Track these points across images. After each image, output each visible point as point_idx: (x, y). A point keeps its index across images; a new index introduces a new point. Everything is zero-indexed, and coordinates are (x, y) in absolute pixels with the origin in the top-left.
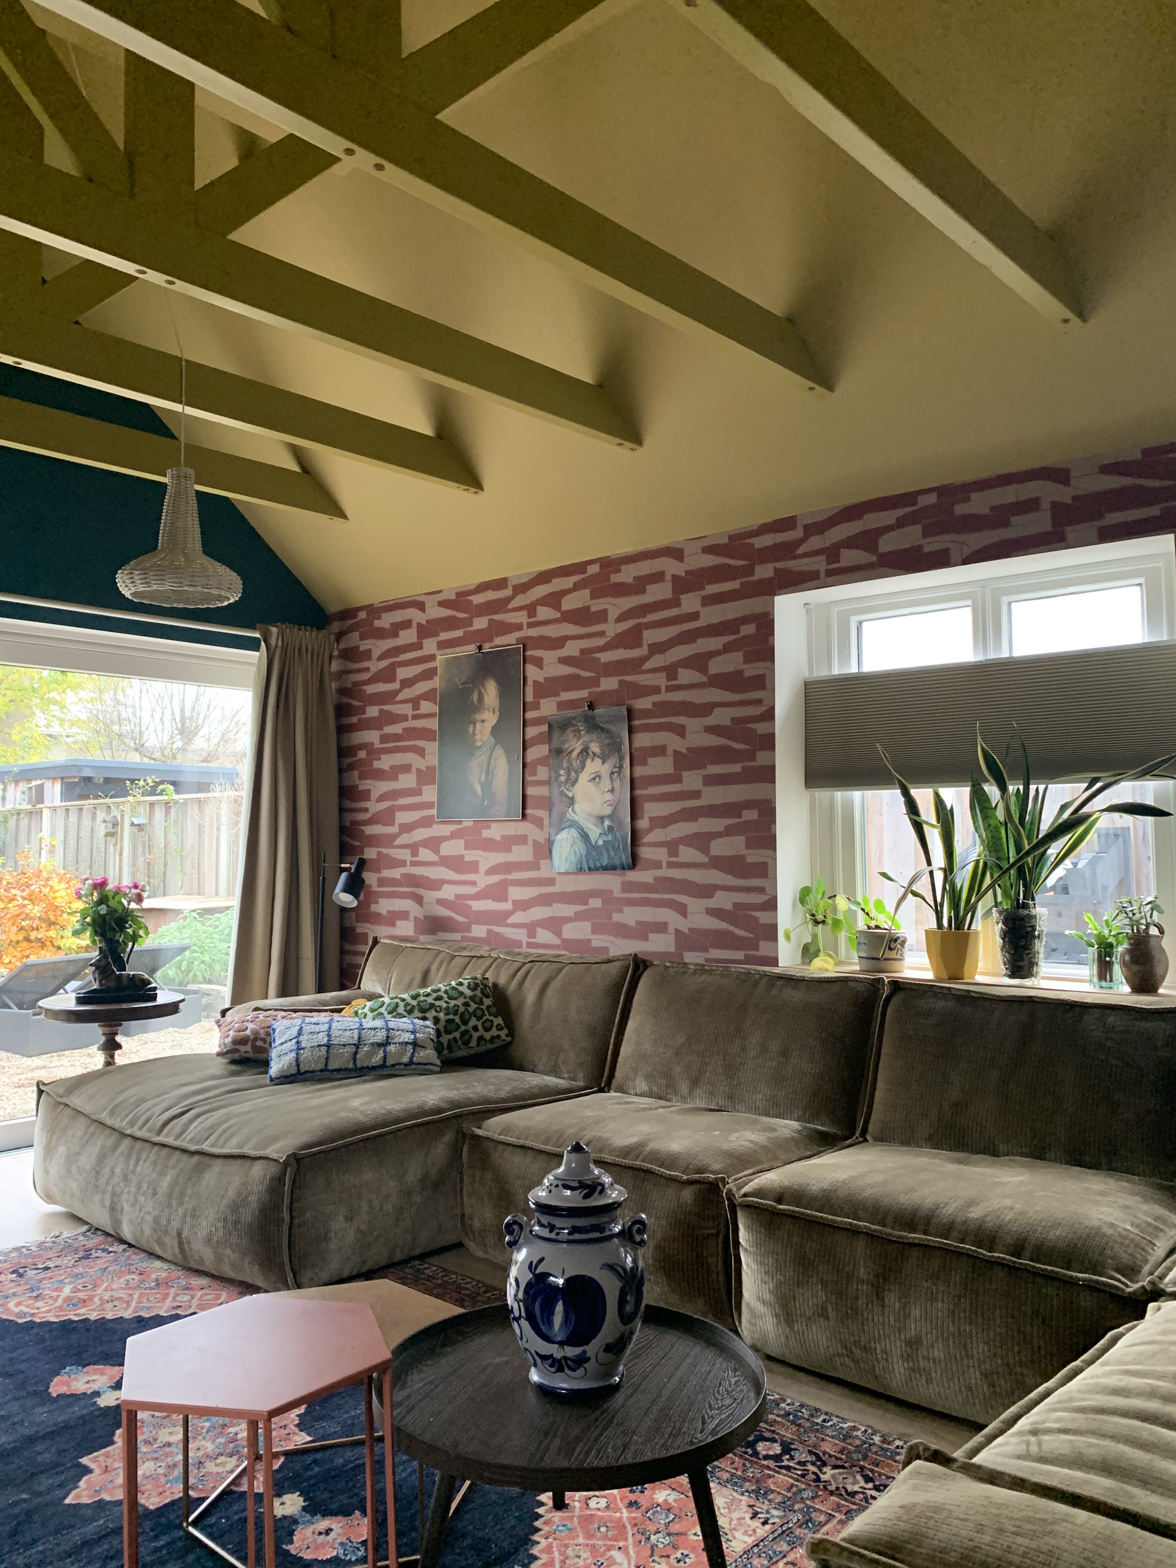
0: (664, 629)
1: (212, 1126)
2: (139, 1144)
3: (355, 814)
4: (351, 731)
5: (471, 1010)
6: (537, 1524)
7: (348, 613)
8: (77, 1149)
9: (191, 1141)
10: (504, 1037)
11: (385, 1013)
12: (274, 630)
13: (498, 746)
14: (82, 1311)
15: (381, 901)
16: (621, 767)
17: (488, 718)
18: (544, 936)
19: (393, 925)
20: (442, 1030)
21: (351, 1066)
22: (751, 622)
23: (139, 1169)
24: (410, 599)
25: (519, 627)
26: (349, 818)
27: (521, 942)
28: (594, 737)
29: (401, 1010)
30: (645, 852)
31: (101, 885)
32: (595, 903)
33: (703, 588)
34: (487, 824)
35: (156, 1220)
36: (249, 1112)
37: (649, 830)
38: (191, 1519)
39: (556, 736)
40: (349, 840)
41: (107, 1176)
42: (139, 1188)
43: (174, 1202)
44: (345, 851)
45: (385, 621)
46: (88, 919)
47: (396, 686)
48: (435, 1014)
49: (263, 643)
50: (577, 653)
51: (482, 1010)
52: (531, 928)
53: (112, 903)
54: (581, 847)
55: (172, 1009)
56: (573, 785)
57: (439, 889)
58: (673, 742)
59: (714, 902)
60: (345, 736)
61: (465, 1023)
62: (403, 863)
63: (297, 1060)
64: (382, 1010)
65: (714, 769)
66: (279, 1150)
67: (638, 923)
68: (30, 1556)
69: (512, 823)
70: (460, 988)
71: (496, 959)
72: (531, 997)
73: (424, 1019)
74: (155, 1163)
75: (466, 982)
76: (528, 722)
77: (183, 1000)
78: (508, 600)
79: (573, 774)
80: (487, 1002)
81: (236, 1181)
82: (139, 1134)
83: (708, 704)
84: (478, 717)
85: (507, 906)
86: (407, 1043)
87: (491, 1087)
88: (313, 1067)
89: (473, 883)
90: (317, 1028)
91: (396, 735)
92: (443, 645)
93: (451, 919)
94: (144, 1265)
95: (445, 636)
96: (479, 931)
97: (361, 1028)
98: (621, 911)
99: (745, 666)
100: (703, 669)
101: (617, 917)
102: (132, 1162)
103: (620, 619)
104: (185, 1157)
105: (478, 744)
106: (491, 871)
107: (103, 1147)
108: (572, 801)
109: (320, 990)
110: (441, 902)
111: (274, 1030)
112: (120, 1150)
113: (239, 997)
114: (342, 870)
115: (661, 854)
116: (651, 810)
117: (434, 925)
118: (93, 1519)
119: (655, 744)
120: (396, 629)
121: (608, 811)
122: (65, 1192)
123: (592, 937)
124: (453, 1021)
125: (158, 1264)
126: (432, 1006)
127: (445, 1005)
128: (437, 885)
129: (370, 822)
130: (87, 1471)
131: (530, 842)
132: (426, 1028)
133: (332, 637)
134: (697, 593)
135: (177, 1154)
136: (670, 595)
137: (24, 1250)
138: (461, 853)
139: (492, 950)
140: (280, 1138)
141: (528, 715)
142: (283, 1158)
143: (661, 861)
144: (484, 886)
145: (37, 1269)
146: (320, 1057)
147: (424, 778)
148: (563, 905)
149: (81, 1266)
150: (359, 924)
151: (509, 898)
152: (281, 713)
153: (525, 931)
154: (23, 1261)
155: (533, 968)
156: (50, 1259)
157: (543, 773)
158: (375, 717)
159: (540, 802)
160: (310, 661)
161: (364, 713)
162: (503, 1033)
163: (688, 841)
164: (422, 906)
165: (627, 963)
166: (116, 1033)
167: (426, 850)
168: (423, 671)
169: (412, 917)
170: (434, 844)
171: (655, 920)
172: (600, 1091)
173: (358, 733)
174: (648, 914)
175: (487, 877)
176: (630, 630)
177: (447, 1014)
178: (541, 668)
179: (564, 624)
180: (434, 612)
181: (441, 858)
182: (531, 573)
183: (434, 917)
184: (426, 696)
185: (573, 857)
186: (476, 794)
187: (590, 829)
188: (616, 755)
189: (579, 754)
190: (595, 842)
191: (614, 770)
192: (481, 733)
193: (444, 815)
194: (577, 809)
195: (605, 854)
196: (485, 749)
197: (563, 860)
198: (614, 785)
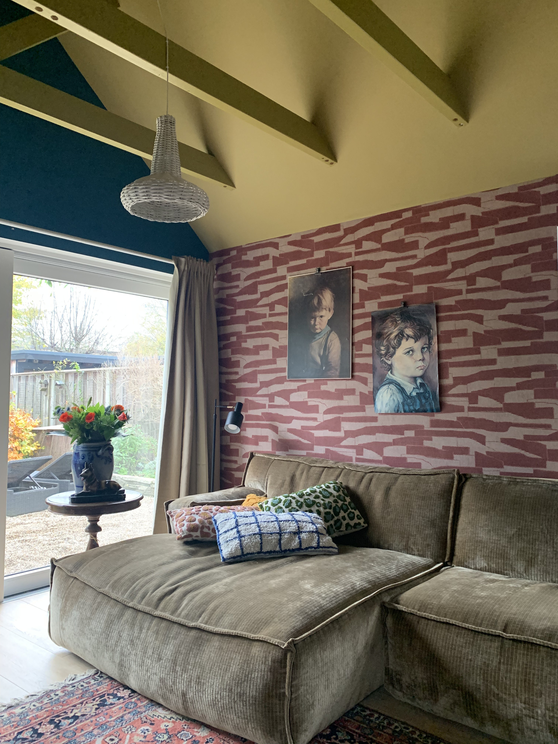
0: (464, 252)
1: (200, 605)
2: (141, 616)
3: (229, 376)
4: (227, 325)
5: (339, 505)
7: (225, 252)
8: (89, 615)
11: (284, 507)
12: (183, 260)
13: (333, 332)
15: (248, 429)
16: (430, 344)
17: (327, 315)
18: (368, 454)
21: (278, 549)
22: (539, 244)
23: (143, 636)
24: (268, 241)
25: (349, 255)
26: (225, 378)
28: (408, 325)
29: (294, 505)
30: (450, 401)
32: (410, 434)
33: (497, 223)
35: (162, 680)
37: (453, 386)
39: (377, 325)
40: (225, 392)
41: (115, 638)
42: (145, 652)
45: (250, 256)
47: (258, 296)
48: (317, 508)
49: (176, 268)
50: (394, 270)
51: (346, 505)
52: (359, 449)
54: (399, 397)
56: (391, 356)
57: (290, 422)
58: (472, 326)
59: (507, 435)
60: (222, 327)
61: (337, 514)
62: (263, 406)
63: (241, 545)
64: (281, 505)
65: (506, 345)
67: (444, 447)
69: (343, 381)
70: (329, 490)
71: (343, 469)
72: (378, 497)
73: (311, 511)
74: (157, 633)
75: (331, 486)
76: (355, 317)
78: (341, 238)
79: (391, 349)
80: (348, 499)
83: (502, 300)
84: (317, 314)
85: (341, 434)
86: (313, 532)
88: (252, 550)
90: (247, 520)
91: (258, 326)
92: (291, 270)
93: (300, 441)
95: (293, 263)
96: (320, 450)
97: (275, 520)
98: (431, 440)
99: (532, 274)
100: (498, 277)
101: (427, 443)
102: (136, 629)
103: (428, 246)
104: (183, 631)
105: (318, 331)
106: (328, 411)
107: (110, 615)
108: (390, 368)
110: (290, 431)
112: (124, 618)
114: (229, 410)
115: (464, 402)
116: (454, 372)
119: (458, 328)
120: (257, 261)
121: (420, 373)
124: (329, 513)
126: (314, 502)
128: (288, 420)
129: (238, 381)
131: (357, 393)
132: (317, 519)
133: (215, 267)
134: (492, 226)
135: (176, 628)
136: (469, 229)
137: (52, 695)
138: (305, 400)
139: (336, 463)
140: (266, 623)
141: (356, 312)
142: (284, 645)
143: (463, 407)
144: (322, 421)
145: (68, 718)
146: (256, 543)
147: (278, 353)
148: (384, 434)
149: (102, 714)
150: (232, 443)
151: (342, 429)
152: (187, 312)
153: (355, 451)
154: (55, 709)
155: (373, 476)
156: (75, 706)
157: (367, 349)
158: (243, 316)
159: (365, 368)
160: (202, 281)
161: (235, 314)
162: (362, 521)
163: (485, 393)
164: (277, 433)
165: (451, 475)
166: (98, 520)
167: (280, 398)
168: (278, 286)
169: (270, 440)
170: (285, 394)
171: (459, 446)
172: (445, 565)
173: (230, 326)
174: (453, 442)
175: (325, 416)
176: (436, 254)
177: (325, 508)
178: (366, 281)
179: (384, 252)
180: (285, 248)
181: (291, 403)
182: (358, 220)
183: (287, 440)
184: (279, 302)
185: (392, 403)
186: (315, 362)
187: (406, 386)
188: (427, 336)
189: (396, 336)
190: (410, 394)
191: (425, 346)
192: (320, 324)
193: (292, 377)
194: (395, 372)
195: (418, 401)
196: (323, 334)
197: (384, 405)
198: (425, 356)
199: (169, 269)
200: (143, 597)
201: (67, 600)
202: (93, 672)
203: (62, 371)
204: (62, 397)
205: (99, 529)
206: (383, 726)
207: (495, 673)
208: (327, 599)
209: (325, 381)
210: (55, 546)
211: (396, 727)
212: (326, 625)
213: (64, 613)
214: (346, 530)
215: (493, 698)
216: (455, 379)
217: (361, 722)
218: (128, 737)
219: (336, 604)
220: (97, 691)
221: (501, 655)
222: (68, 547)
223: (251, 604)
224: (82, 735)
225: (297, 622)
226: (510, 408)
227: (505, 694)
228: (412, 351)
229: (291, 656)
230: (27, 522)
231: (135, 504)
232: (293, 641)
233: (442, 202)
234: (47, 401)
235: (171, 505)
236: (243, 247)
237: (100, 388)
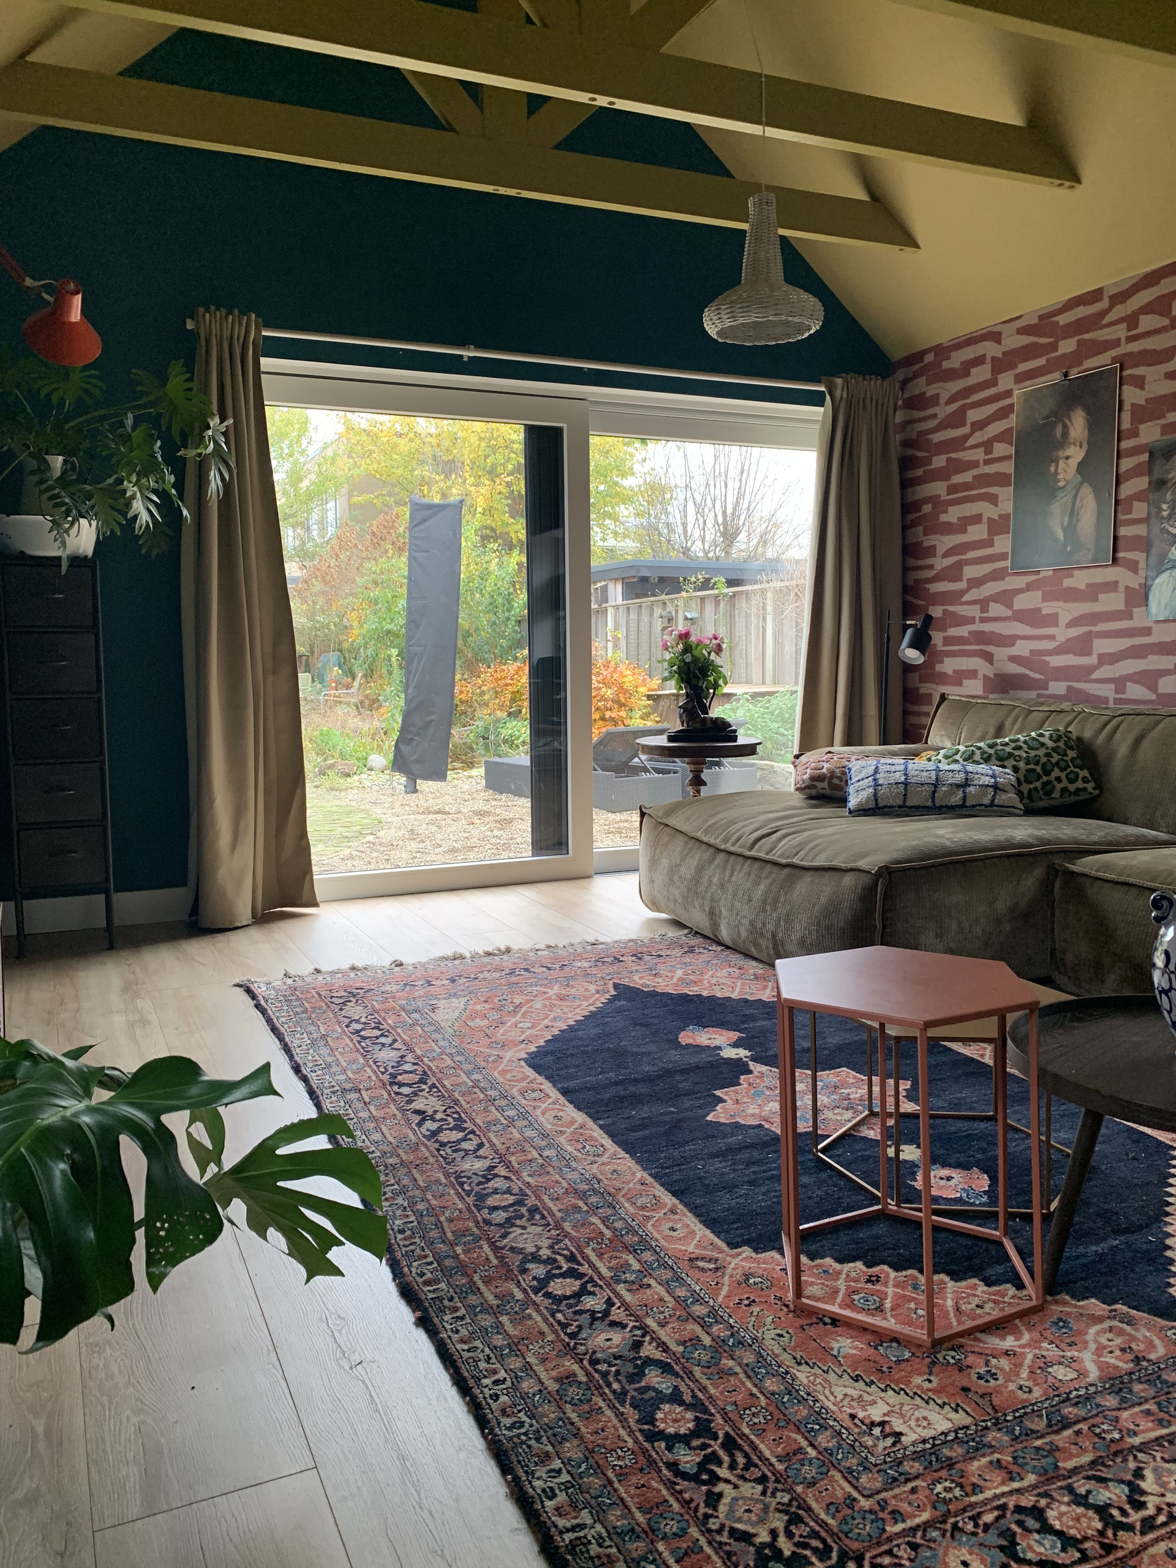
1: (800, 844)
2: (733, 858)
3: (920, 572)
4: (914, 485)
5: (1054, 761)
6: (1167, 1209)
7: (916, 357)
8: (678, 861)
9: (782, 855)
10: (1090, 790)
11: (961, 760)
12: (839, 381)
13: (1086, 484)
14: (695, 989)
15: (947, 660)
17: (1076, 454)
19: (960, 684)
20: (1022, 779)
21: (929, 804)
23: (734, 879)
24: (984, 331)
25: (1116, 343)
26: (913, 575)
27: (1107, 698)
29: (977, 757)
31: (685, 636)
34: (1069, 572)
35: (752, 923)
36: (834, 834)
38: (819, 1147)
40: (913, 598)
41: (705, 884)
42: (735, 895)
43: (768, 908)
44: (908, 610)
45: (955, 360)
46: (675, 668)
47: (966, 430)
48: (1015, 763)
49: (828, 397)
51: (1066, 761)
52: (1120, 683)
53: (695, 652)
55: (750, 750)
57: (1012, 645)
60: (908, 490)
61: (1047, 773)
62: (971, 620)
63: (875, 795)
64: (958, 757)
66: (871, 862)
68: (684, 1152)
69: (1100, 569)
70: (1041, 739)
71: (1080, 713)
72: (1122, 749)
73: (1003, 767)
74: (749, 873)
75: (1047, 734)
76: (1122, 454)
77: (760, 744)
80: (1072, 754)
81: (828, 890)
82: (732, 849)
84: (1061, 453)
85: (1093, 660)
86: (987, 786)
87: (1082, 831)
88: (891, 803)
89: (1052, 638)
90: (893, 768)
91: (966, 484)
92: (1020, 379)
93: (1027, 675)
94: (742, 962)
95: (1023, 367)
96: (1058, 688)
97: (938, 770)
102: (727, 873)
104: (776, 870)
106: (1074, 623)
107: (700, 859)
109: (884, 742)
110: (1013, 659)
111: (850, 769)
112: (716, 862)
113: (807, 742)
114: (911, 626)
117: (1004, 684)
118: (732, 1135)
120: (966, 368)
122: (668, 899)
124: (1034, 770)
125: (754, 963)
126: (1010, 755)
127: (1025, 755)
128: (1008, 641)
129: (935, 579)
130: (721, 1100)
131: (1121, 588)
132: (1006, 775)
133: (897, 385)
135: (769, 867)
138: (1037, 606)
139: (1075, 705)
140: (864, 855)
141: (1124, 445)
142: (877, 872)
144: (1063, 640)
145: (652, 955)
146: (897, 794)
147: (996, 527)
148: (1160, 657)
149: (688, 957)
150: (920, 683)
151: (1094, 651)
152: (845, 470)
153: (1113, 686)
154: (639, 949)
155: (1125, 721)
156: (660, 949)
157: (1140, 509)
158: (942, 467)
159: (1134, 543)
160: (874, 414)
161: (931, 464)
162: (1090, 786)
164: (992, 664)
166: (702, 770)
167: (998, 605)
168: (998, 410)
169: (980, 675)
170: (1007, 598)
173: (922, 486)
175: (1069, 630)
177: (1027, 763)
178: (1143, 388)
179: (1174, 331)
180: (1013, 341)
181: (1015, 612)
182: (1133, 277)
183: (1008, 675)
184: (1001, 437)
185: (1174, 602)
186: (1056, 540)
192: (1065, 471)
193: (1018, 568)
196: (1069, 489)
197: (1163, 607)
199: (815, 399)
200: (738, 840)
201: (657, 849)
202: (686, 931)
203: (695, 594)
205: (703, 782)
208: (959, 843)
213: (655, 865)
214: (1061, 797)
218: (711, 972)
219: (968, 849)
220: (688, 943)
224: (665, 966)
229: (884, 884)
232: (886, 867)
236: (944, 345)
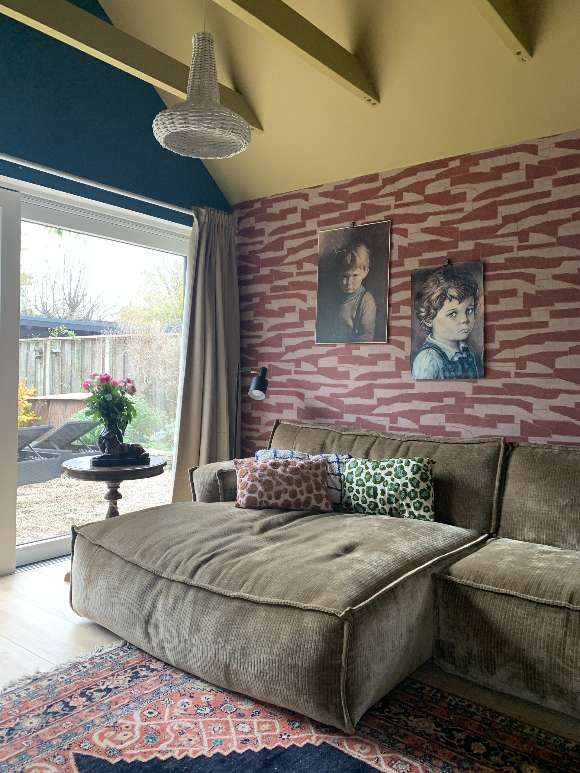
0: (517, 205)
2: (175, 586)
3: (252, 340)
7: (248, 204)
12: (203, 211)
13: (368, 293)
15: (271, 396)
16: (476, 305)
17: (361, 274)
18: (403, 422)
19: (283, 412)
24: (297, 192)
25: (388, 208)
26: (247, 342)
27: (388, 426)
28: (452, 284)
30: (494, 366)
31: (105, 379)
32: (449, 401)
33: (555, 173)
37: (500, 350)
40: (246, 356)
43: (220, 640)
44: (244, 364)
45: (276, 208)
46: (96, 405)
47: (284, 252)
49: (195, 220)
50: (438, 225)
52: (393, 418)
53: (113, 393)
54: (439, 363)
56: (432, 319)
57: (317, 389)
58: (522, 286)
59: (557, 402)
60: (243, 287)
62: (289, 372)
65: (559, 306)
67: (487, 415)
76: (393, 275)
78: (379, 189)
79: (433, 311)
83: (556, 259)
84: (350, 272)
85: (374, 402)
91: (284, 286)
92: (322, 224)
93: (328, 409)
95: (324, 217)
96: (350, 418)
98: (473, 407)
100: (553, 233)
101: (468, 411)
103: (476, 199)
104: (224, 601)
106: (360, 378)
107: (140, 584)
108: (431, 331)
110: (319, 398)
112: (157, 589)
114: (252, 376)
115: (511, 368)
116: (501, 335)
117: (313, 414)
119: (507, 288)
120: (284, 214)
121: (463, 336)
123: (446, 424)
125: (201, 686)
128: (316, 387)
129: (262, 345)
131: (393, 358)
133: (237, 220)
134: (549, 177)
136: (523, 180)
137: (80, 667)
138: (335, 366)
139: (369, 431)
140: (319, 591)
141: (395, 270)
142: (341, 613)
143: (509, 373)
144: (353, 388)
145: (100, 691)
147: (305, 315)
148: (421, 402)
149: (136, 686)
150: (254, 411)
151: (375, 396)
152: (207, 270)
153: (388, 419)
154: (84, 681)
155: (410, 445)
156: (106, 678)
157: (406, 310)
158: (267, 275)
159: (402, 331)
160: (223, 235)
161: (259, 272)
163: (535, 358)
164: (303, 400)
165: (497, 444)
166: (119, 487)
167: (307, 364)
168: (307, 242)
169: (295, 407)
170: (313, 359)
171: (503, 414)
172: (490, 536)
173: (253, 286)
174: (496, 410)
175: (357, 382)
176: (485, 207)
178: (406, 236)
179: (427, 204)
180: (316, 200)
181: (319, 369)
182: (399, 169)
183: (313, 408)
184: (308, 259)
185: (431, 368)
186: (347, 325)
187: (447, 350)
188: (472, 297)
189: (438, 297)
190: (452, 359)
191: (470, 308)
192: (353, 284)
193: (322, 340)
194: (435, 336)
195: (460, 366)
196: (356, 295)
197: (423, 371)
198: (469, 318)
199: (188, 221)
200: (177, 567)
201: (91, 569)
202: (120, 643)
203: (58, 338)
204: (59, 365)
205: (119, 496)
206: (436, 699)
207: (560, 645)
208: (379, 568)
209: (356, 346)
210: (61, 517)
211: (451, 701)
212: (382, 595)
213: (89, 582)
215: (557, 671)
216: (501, 343)
217: (413, 695)
218: (167, 710)
219: (389, 573)
220: (128, 662)
221: (567, 627)
222: (76, 518)
223: (298, 572)
224: (119, 708)
225: (352, 591)
226: (562, 374)
227: (572, 667)
228: (456, 312)
229: (348, 626)
230: (28, 493)
231: (158, 470)
232: (350, 610)
233: (494, 150)
234: (43, 370)
235: (195, 472)
236: (268, 198)
237: (98, 356)
